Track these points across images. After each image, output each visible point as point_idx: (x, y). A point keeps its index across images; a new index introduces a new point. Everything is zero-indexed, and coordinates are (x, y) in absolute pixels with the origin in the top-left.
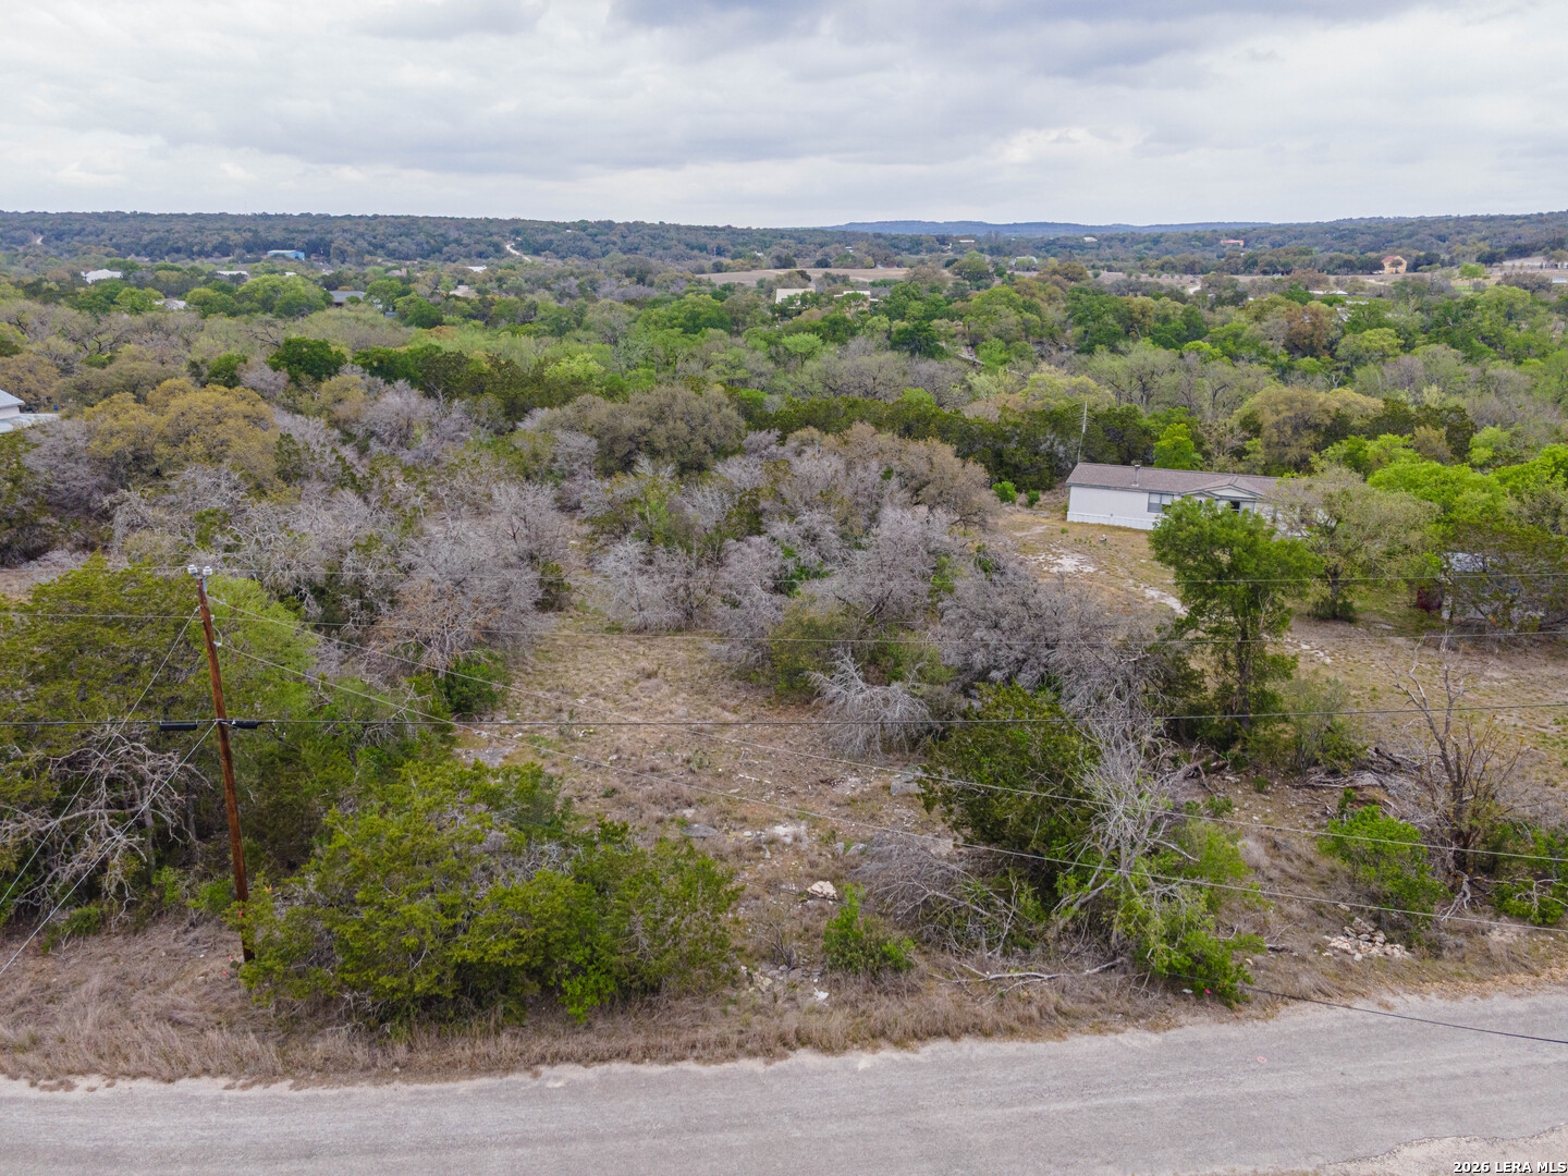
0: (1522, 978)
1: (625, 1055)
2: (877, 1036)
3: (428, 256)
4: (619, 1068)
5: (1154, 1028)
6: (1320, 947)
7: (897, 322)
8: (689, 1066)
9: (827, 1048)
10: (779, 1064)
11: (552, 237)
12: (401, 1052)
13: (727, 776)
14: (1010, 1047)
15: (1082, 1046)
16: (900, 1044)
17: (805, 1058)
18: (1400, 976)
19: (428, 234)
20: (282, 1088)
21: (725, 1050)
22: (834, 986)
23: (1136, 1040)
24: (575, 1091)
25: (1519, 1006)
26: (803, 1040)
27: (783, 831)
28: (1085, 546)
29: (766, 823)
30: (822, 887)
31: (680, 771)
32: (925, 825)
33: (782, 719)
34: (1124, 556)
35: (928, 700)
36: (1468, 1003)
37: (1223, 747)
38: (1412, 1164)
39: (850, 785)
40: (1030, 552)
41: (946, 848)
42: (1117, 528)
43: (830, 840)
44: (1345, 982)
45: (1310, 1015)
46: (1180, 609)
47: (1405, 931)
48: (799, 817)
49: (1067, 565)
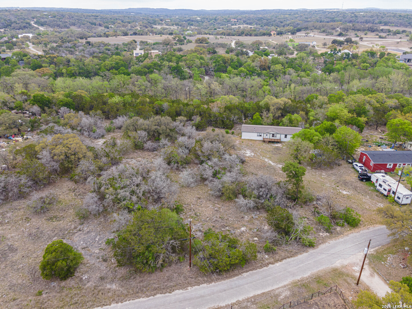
0: (342, 235)
1: (250, 270)
2: (277, 261)
3: (7, 27)
4: (251, 272)
5: (306, 252)
6: (319, 235)
7: (170, 63)
8: (258, 270)
9: (273, 264)
10: (268, 267)
11: (46, 20)
12: (225, 276)
13: (227, 219)
14: (292, 259)
15: (300, 257)
16: (280, 261)
17: (270, 266)
18: (330, 238)
19: (5, 20)
20: (213, 283)
21: (261, 267)
22: (267, 254)
23: (305, 254)
24: (248, 276)
25: (342, 240)
26: (270, 263)
27: (243, 229)
28: (249, 147)
29: (240, 228)
30: (256, 239)
31: (220, 220)
32: (261, 224)
33: (227, 205)
34: (257, 149)
35: (255, 201)
36: (337, 241)
37: (295, 200)
38: (338, 264)
39: (246, 218)
40: (240, 150)
41: (266, 228)
42: (251, 140)
43: (251, 229)
44: (324, 240)
45: (322, 246)
46: (273, 164)
47: (327, 230)
48: (243, 226)
49: (248, 153)
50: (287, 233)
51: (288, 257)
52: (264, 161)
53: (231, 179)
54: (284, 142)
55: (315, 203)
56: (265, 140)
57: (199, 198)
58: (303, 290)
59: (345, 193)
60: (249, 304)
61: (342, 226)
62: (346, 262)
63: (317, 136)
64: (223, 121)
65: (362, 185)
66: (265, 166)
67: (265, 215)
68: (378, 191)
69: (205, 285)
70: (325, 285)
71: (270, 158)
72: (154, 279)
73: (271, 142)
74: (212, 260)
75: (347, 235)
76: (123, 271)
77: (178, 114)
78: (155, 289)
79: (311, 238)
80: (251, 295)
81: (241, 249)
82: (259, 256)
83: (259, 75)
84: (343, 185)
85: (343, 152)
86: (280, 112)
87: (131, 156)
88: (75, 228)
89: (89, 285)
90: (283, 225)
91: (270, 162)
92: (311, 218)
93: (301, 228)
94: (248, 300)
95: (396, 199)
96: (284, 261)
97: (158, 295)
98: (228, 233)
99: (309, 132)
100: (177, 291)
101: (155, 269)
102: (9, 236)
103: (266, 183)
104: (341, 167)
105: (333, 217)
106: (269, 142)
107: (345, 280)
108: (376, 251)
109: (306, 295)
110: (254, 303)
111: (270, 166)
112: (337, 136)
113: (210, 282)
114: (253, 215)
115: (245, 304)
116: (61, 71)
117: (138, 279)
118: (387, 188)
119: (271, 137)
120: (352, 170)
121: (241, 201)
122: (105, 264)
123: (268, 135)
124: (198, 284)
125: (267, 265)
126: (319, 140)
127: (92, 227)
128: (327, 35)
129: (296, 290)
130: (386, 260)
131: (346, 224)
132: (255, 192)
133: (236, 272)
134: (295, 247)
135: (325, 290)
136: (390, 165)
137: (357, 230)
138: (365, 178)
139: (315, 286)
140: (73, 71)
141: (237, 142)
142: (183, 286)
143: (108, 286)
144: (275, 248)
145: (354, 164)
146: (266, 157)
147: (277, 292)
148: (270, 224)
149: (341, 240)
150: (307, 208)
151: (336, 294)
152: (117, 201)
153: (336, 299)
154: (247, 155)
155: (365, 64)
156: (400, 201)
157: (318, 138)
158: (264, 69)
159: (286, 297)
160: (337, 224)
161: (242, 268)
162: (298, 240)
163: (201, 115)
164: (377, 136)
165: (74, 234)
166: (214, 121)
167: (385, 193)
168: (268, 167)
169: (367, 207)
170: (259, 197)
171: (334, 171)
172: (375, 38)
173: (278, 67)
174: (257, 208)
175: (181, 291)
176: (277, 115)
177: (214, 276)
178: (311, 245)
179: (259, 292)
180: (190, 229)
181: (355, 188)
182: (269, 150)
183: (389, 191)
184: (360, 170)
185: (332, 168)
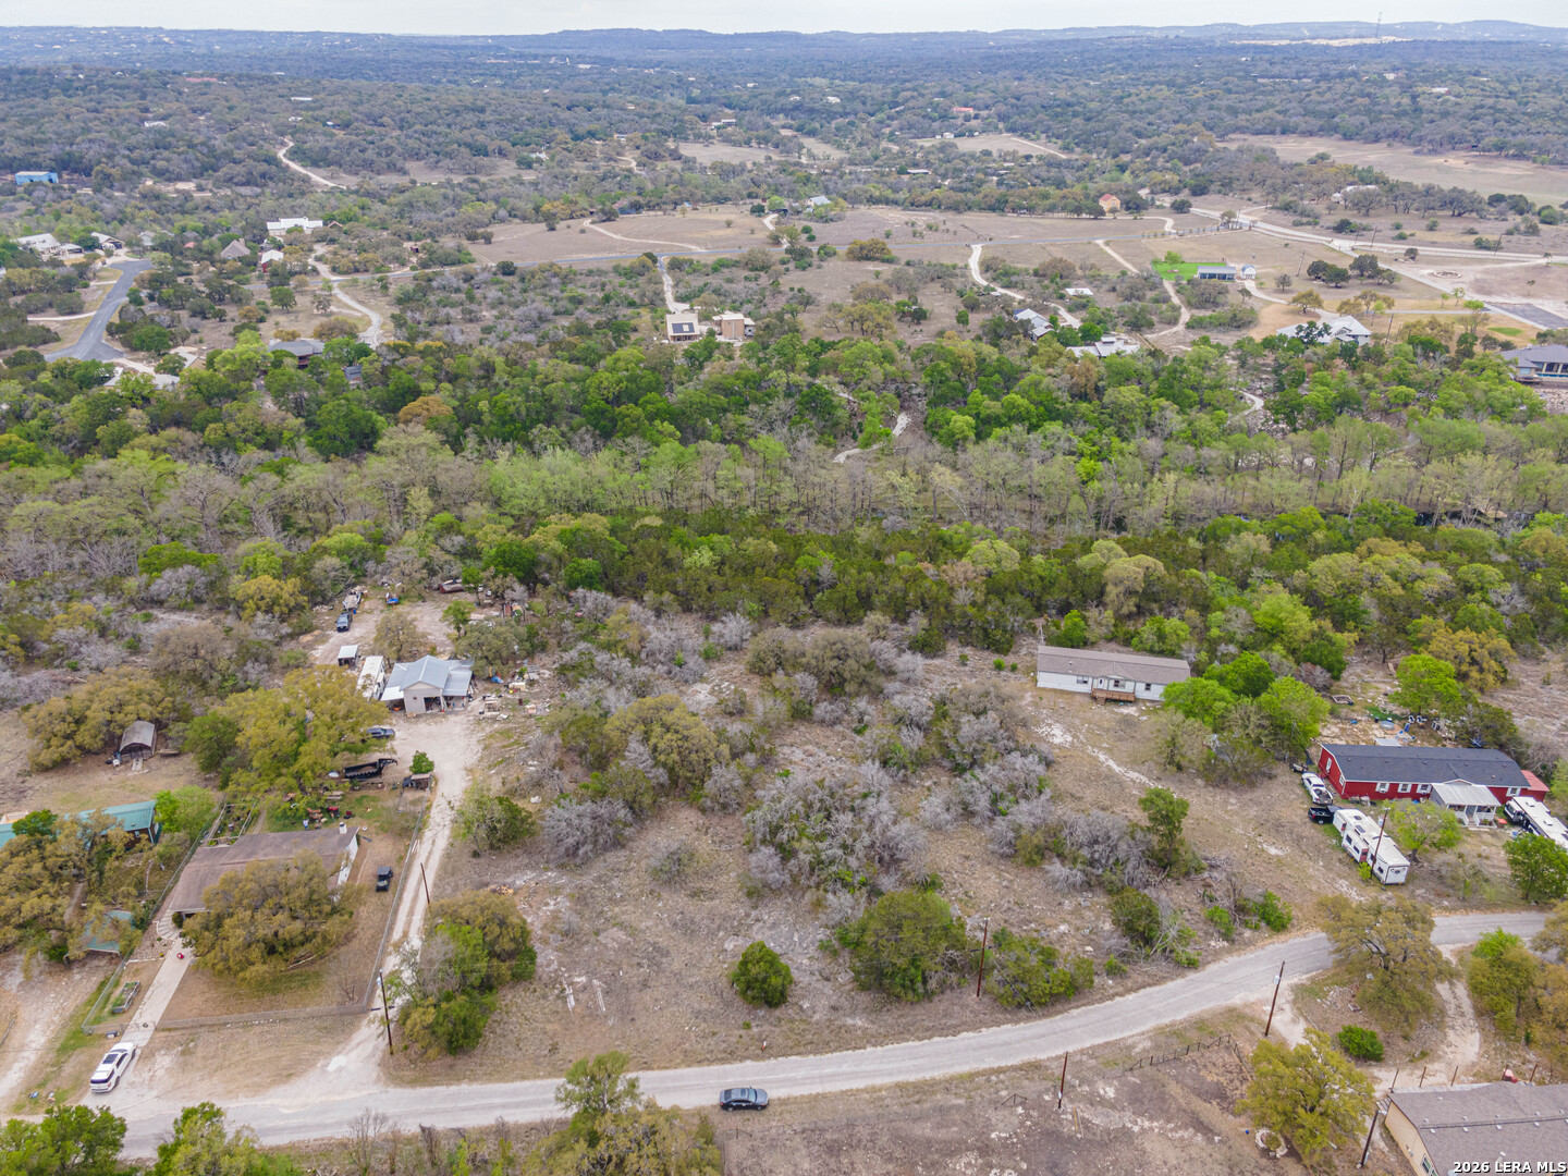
0: (1253, 947)
2: (1129, 991)
6: (1209, 945)
7: (791, 375)
9: (1121, 995)
14: (1157, 988)
15: (1170, 985)
17: (1118, 999)
18: (1229, 952)
21: (1101, 1000)
22: (1112, 979)
23: (1180, 981)
26: (1117, 994)
27: (1063, 928)
28: (1059, 715)
29: (1056, 926)
30: (1089, 948)
31: (1016, 908)
32: (1098, 918)
33: (1026, 874)
34: (1077, 722)
35: (1083, 871)
36: (1242, 958)
37: (1165, 868)
38: (1237, 1000)
39: (1068, 905)
40: (1037, 725)
41: (1108, 926)
42: (1062, 692)
43: (1078, 929)
44: (1217, 955)
45: (1212, 968)
46: (1117, 769)
47: (1226, 936)
48: (1064, 921)
49: (1058, 736)
50: (1148, 941)
51: (1150, 985)
52: (1096, 758)
53: (1032, 819)
54: (1144, 701)
55: (1206, 875)
56: (1098, 694)
57: (967, 858)
58: (1174, 1040)
59: (1273, 851)
60: (1084, 1058)
61: (1256, 928)
62: (1252, 998)
63: (1223, 699)
64: (985, 630)
65: (1313, 832)
66: (1099, 775)
67: (1104, 900)
68: (1345, 850)
69: (1009, 1026)
70: (1211, 1034)
71: (1109, 751)
72: (921, 1013)
73: (1112, 701)
74: (1019, 986)
75: (1262, 948)
76: (864, 999)
77: (865, 602)
78: (928, 1029)
79: (1191, 952)
80: (1088, 1045)
81: (1063, 967)
82: (1097, 980)
83: (1067, 419)
84: (1273, 832)
85: (1282, 745)
86: (1133, 600)
87: (789, 740)
88: (748, 915)
89: (816, 1017)
90: (1141, 924)
91: (1111, 763)
92: (1197, 909)
93: (1173, 933)
94: (1082, 1052)
95: (1376, 871)
96: (1142, 992)
97: (936, 1039)
98: (1035, 935)
99: (1204, 687)
100: (964, 1034)
101: (929, 996)
102: (643, 926)
103: (1107, 833)
104: (1275, 782)
105: (1240, 909)
106: (1108, 700)
107: (1247, 1028)
108: (1312, 980)
109: (1179, 1047)
110: (1092, 1057)
111: (1110, 776)
112: (1270, 703)
113: (1017, 1022)
114: (1080, 899)
115: (1078, 1058)
116: (476, 404)
117: (896, 1013)
118: (1362, 846)
119: (1112, 688)
120: (1299, 791)
121: (1057, 869)
122: (830, 984)
123: (1105, 682)
124: (998, 1024)
125: (1112, 997)
126: (1226, 709)
127: (775, 914)
128: (1296, 224)
129: (1162, 1039)
130: (1326, 995)
131: (1263, 924)
132: (1085, 852)
133: (1059, 1007)
134: (1160, 967)
135: (1210, 1041)
136: (1383, 785)
137: (1282, 937)
138: (1322, 816)
139: (1194, 1036)
140: (512, 409)
141: (1028, 697)
142: (974, 1026)
143: (850, 1021)
144: (1126, 968)
145: (1305, 776)
146: (1101, 749)
147: (1129, 1042)
148: (1116, 922)
149: (1250, 956)
150: (1188, 885)
151: (1227, 1048)
152: (818, 864)
153: (1226, 1057)
154: (1057, 741)
155: (1403, 388)
156: (1383, 876)
157: (1223, 704)
158: (1084, 397)
159: (1144, 1050)
160: (1246, 924)
161: (1068, 1001)
162: (1168, 953)
163: (925, 607)
164: (1381, 686)
165: (750, 926)
166: (961, 628)
167: (1358, 857)
168: (1107, 777)
169: (1314, 888)
170: (1092, 863)
171: (1258, 794)
172: (1462, 246)
173: (1129, 394)
174: (1089, 885)
175: (971, 1034)
176: (1125, 610)
177: (1023, 1013)
178: (1192, 965)
179: (1100, 1041)
180: (962, 926)
181: (1298, 840)
182: (1106, 725)
183: (1365, 853)
184: (1315, 796)
185: (1252, 785)
